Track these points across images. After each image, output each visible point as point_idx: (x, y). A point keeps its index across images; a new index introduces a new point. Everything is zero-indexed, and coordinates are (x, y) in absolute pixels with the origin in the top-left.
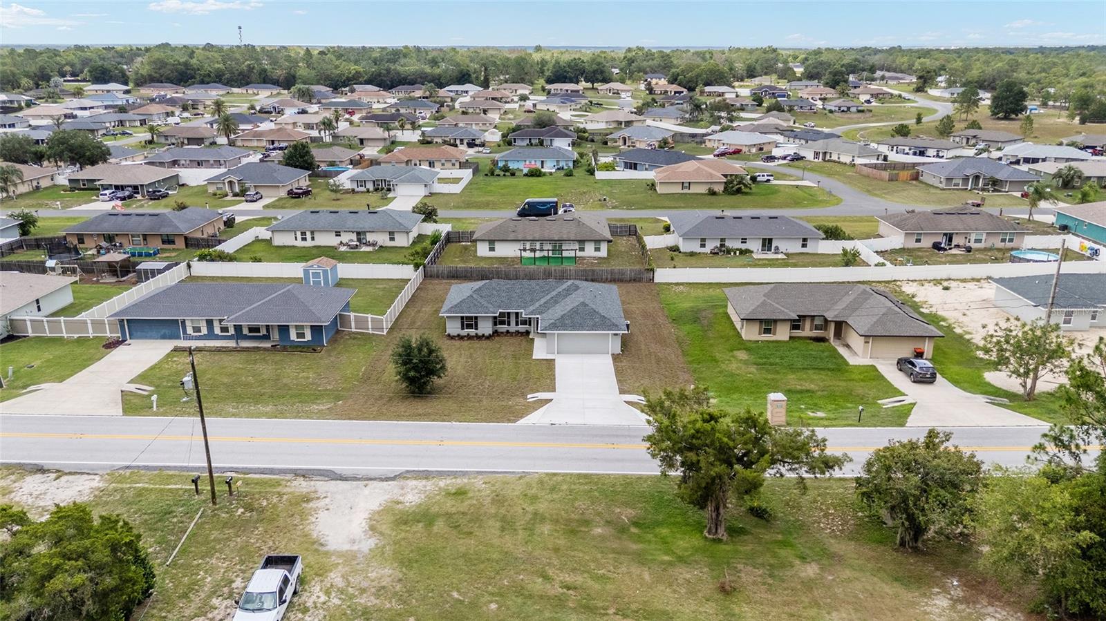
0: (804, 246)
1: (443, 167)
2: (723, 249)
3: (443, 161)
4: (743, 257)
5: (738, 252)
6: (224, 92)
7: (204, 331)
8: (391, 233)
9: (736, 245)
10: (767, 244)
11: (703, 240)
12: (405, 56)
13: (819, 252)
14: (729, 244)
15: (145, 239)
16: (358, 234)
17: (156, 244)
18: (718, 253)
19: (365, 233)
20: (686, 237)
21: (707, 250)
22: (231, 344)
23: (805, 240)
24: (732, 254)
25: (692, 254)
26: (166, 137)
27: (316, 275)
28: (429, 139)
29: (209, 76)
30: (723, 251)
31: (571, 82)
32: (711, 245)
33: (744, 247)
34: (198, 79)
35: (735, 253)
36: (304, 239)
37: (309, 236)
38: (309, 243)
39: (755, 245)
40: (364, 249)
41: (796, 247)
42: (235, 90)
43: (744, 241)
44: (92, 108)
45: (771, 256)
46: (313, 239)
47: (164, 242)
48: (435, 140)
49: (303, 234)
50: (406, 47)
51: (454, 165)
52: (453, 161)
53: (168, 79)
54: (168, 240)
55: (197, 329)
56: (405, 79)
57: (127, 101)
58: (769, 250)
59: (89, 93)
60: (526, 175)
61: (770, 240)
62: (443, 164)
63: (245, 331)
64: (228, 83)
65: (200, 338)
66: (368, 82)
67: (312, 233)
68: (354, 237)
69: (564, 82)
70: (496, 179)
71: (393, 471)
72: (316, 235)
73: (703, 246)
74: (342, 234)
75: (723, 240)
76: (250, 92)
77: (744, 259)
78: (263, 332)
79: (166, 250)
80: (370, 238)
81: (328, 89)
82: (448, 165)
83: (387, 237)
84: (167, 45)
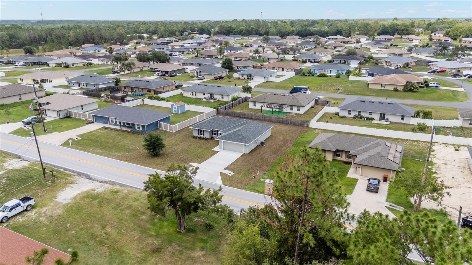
0: (402, 119)
1: (288, 71)
2: (359, 116)
3: (288, 68)
4: (368, 121)
5: (366, 119)
6: (241, 38)
7: (114, 122)
8: (222, 95)
9: (367, 115)
10: (382, 116)
11: (350, 111)
12: (318, 23)
13: (411, 123)
14: (363, 114)
15: (142, 90)
16: (211, 95)
17: (145, 92)
18: (355, 118)
19: (213, 94)
20: (342, 109)
21: (352, 115)
22: (119, 128)
23: (403, 116)
24: (363, 119)
25: (343, 117)
26: (202, 55)
27: (175, 108)
28: (297, 59)
29: (237, 32)
30: (359, 117)
31: (390, 35)
32: (353, 114)
33: (370, 116)
34: (233, 33)
35: (364, 119)
36: (193, 95)
37: (194, 93)
38: (194, 97)
39: (376, 117)
40: (212, 101)
41: (398, 120)
42: (245, 37)
43: (370, 113)
44: (192, 43)
45: (384, 122)
46: (196, 95)
47: (148, 91)
48: (299, 59)
49: (192, 93)
50: (322, 20)
51: (292, 70)
52: (292, 69)
53: (223, 33)
54: (149, 91)
55: (112, 121)
56: (312, 33)
57: (205, 41)
58: (384, 119)
59: (196, 38)
60: (318, 76)
61: (384, 115)
62: (288, 70)
63: (126, 124)
64: (243, 34)
65: (112, 125)
66: (297, 35)
67: (196, 93)
68: (209, 95)
69: (387, 35)
70: (305, 77)
71: (107, 179)
72: (197, 94)
73: (350, 114)
74: (205, 94)
75: (360, 112)
76: (250, 38)
77: (368, 122)
78: (131, 125)
79: (148, 94)
80: (215, 96)
81: (279, 37)
82: (290, 70)
83: (221, 97)
84: (236, 20)
